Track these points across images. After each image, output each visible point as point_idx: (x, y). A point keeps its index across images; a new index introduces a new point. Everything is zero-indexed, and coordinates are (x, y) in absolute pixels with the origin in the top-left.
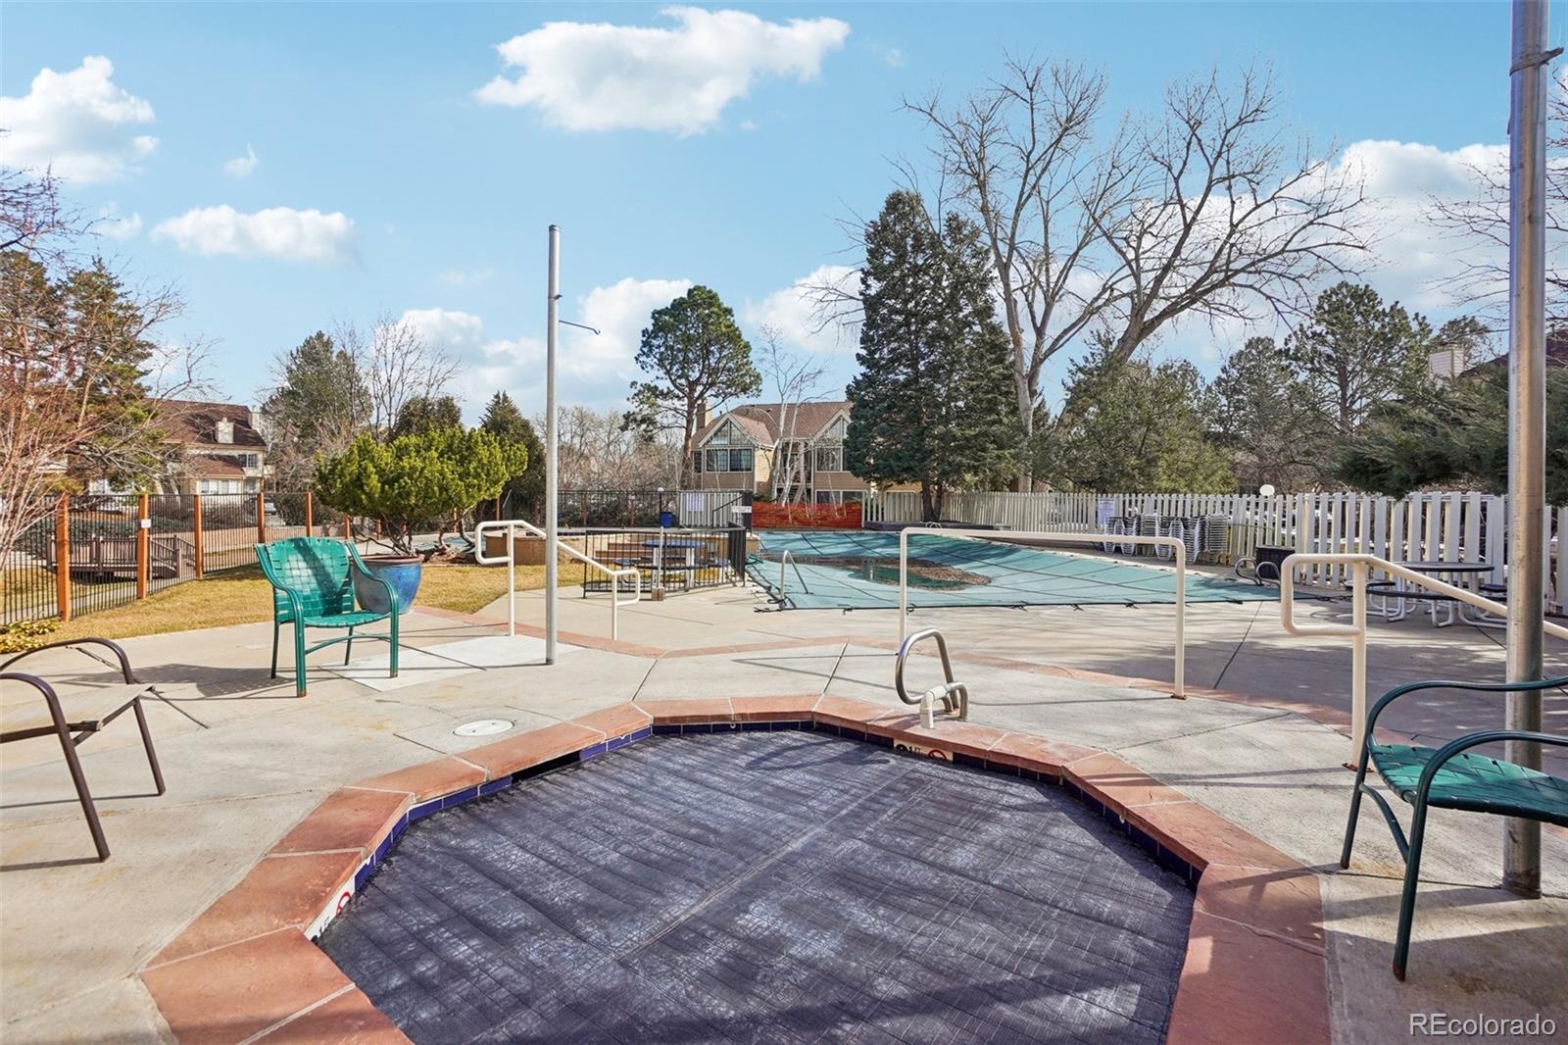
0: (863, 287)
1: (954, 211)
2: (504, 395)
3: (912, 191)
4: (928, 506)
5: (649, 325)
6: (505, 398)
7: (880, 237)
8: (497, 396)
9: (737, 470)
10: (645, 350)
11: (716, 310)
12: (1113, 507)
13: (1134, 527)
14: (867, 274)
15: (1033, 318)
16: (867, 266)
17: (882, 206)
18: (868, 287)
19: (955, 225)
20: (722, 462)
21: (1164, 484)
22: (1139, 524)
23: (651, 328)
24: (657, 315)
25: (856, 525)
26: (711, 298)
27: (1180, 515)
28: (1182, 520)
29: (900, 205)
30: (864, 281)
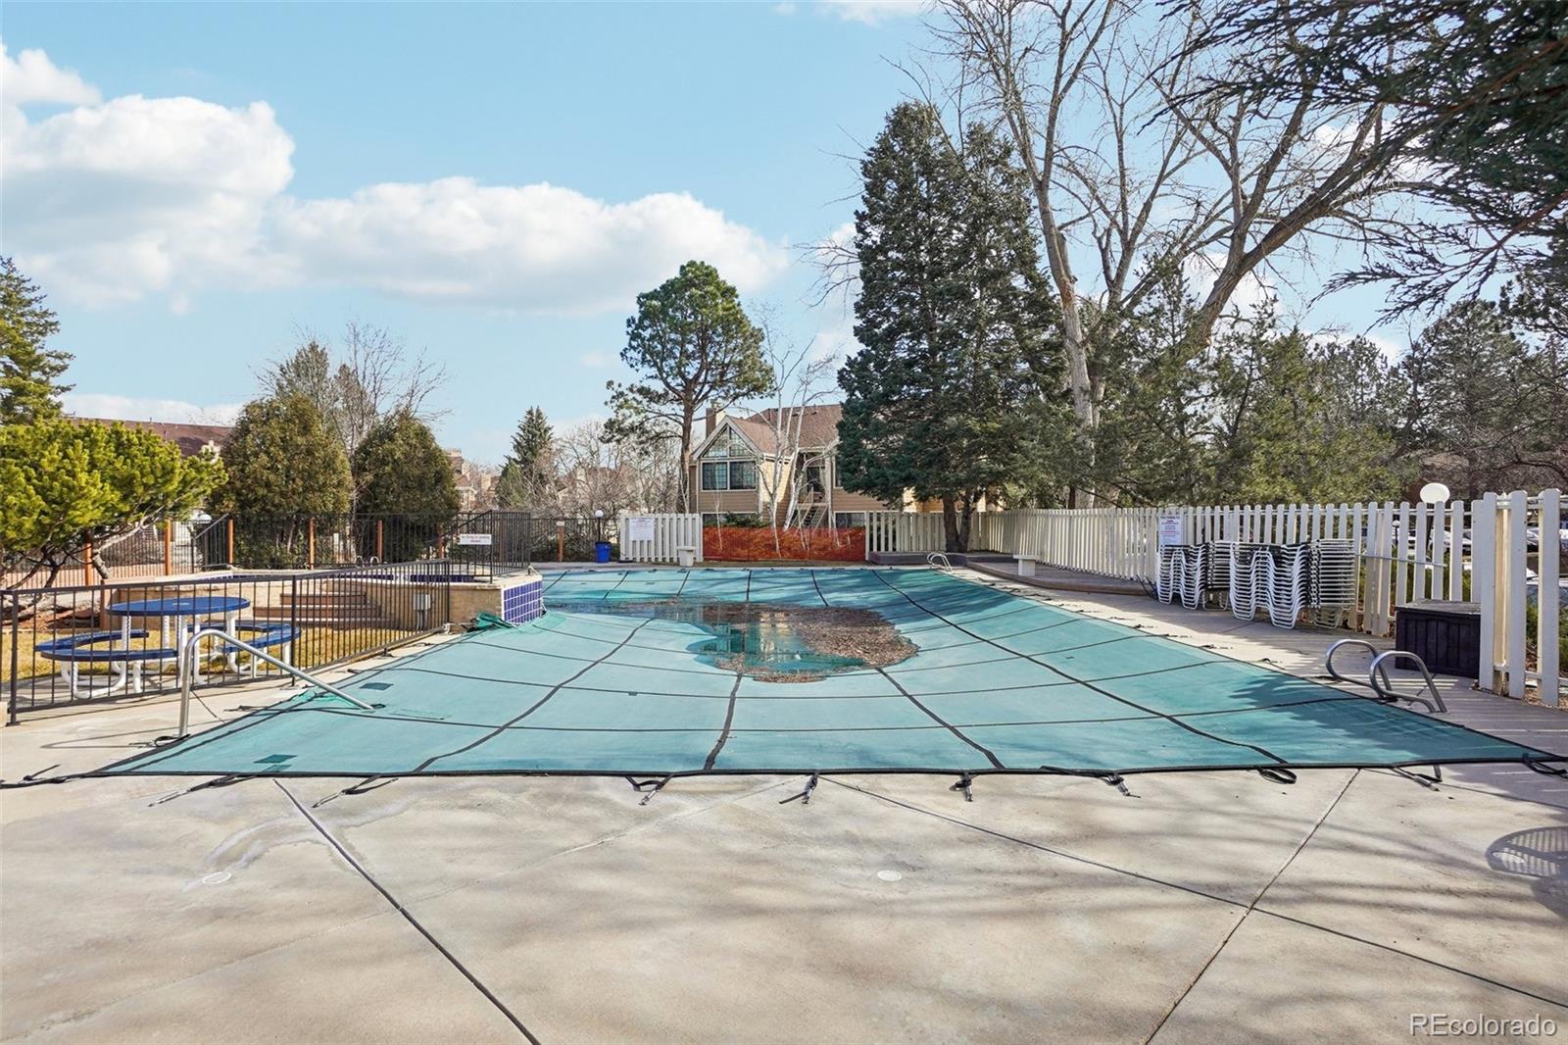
0: (860, 236)
1: (977, 121)
2: (538, 410)
3: (924, 102)
4: (951, 530)
5: (635, 312)
6: (539, 415)
7: (878, 169)
8: (530, 413)
9: (739, 488)
10: (634, 344)
11: (711, 288)
12: (1178, 528)
13: (1199, 560)
14: (861, 217)
15: (1106, 269)
16: (864, 209)
17: (882, 127)
18: (867, 235)
19: (978, 138)
20: (722, 476)
21: (1262, 490)
22: (1205, 556)
23: (637, 316)
24: (644, 299)
25: (859, 558)
26: (707, 275)
27: (1268, 541)
28: (1272, 549)
29: (908, 123)
30: (860, 229)
